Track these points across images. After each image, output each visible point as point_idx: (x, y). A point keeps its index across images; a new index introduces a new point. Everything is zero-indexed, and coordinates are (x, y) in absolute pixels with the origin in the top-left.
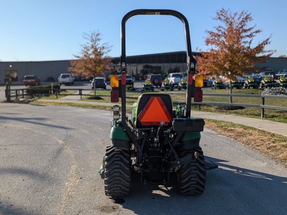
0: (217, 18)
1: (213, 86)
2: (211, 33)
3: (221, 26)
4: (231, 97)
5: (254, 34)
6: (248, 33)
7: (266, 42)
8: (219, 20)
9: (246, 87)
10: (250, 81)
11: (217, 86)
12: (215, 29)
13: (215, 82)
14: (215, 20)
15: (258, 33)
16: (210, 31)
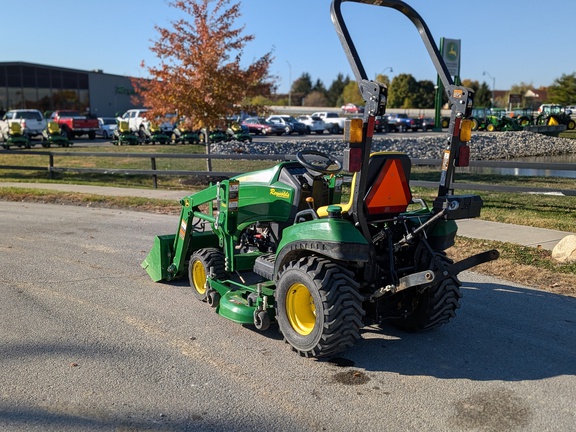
0: (175, 3)
1: (117, 138)
2: (165, 33)
3: (185, 20)
4: (209, 161)
5: (243, 42)
6: (234, 40)
7: (266, 60)
8: (179, 9)
9: (177, 141)
10: (183, 130)
11: (124, 139)
12: (172, 26)
13: (119, 131)
14: (172, 7)
15: (248, 42)
16: (162, 28)
